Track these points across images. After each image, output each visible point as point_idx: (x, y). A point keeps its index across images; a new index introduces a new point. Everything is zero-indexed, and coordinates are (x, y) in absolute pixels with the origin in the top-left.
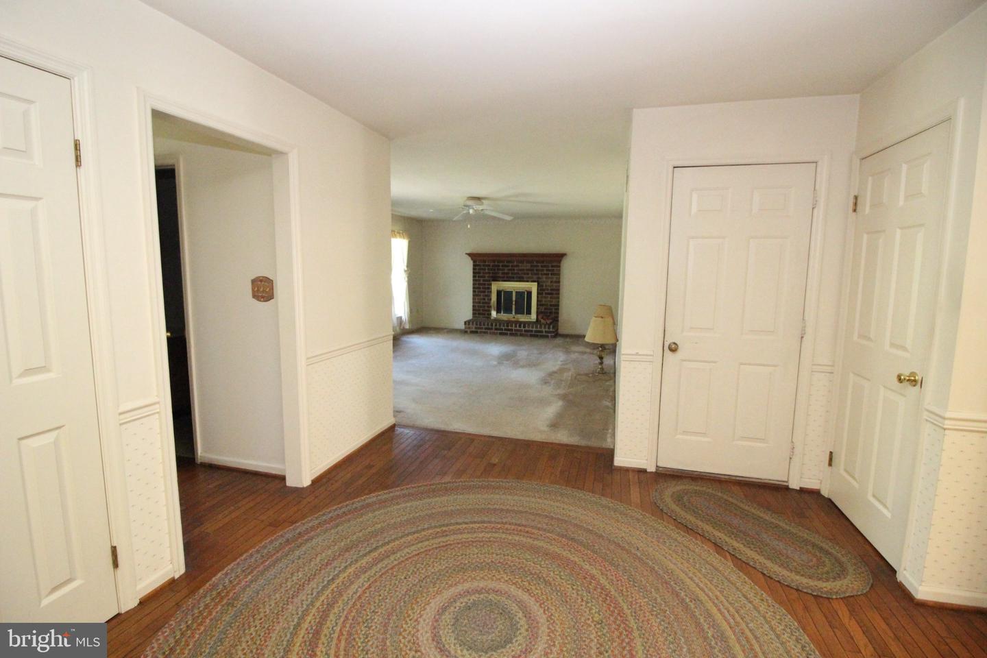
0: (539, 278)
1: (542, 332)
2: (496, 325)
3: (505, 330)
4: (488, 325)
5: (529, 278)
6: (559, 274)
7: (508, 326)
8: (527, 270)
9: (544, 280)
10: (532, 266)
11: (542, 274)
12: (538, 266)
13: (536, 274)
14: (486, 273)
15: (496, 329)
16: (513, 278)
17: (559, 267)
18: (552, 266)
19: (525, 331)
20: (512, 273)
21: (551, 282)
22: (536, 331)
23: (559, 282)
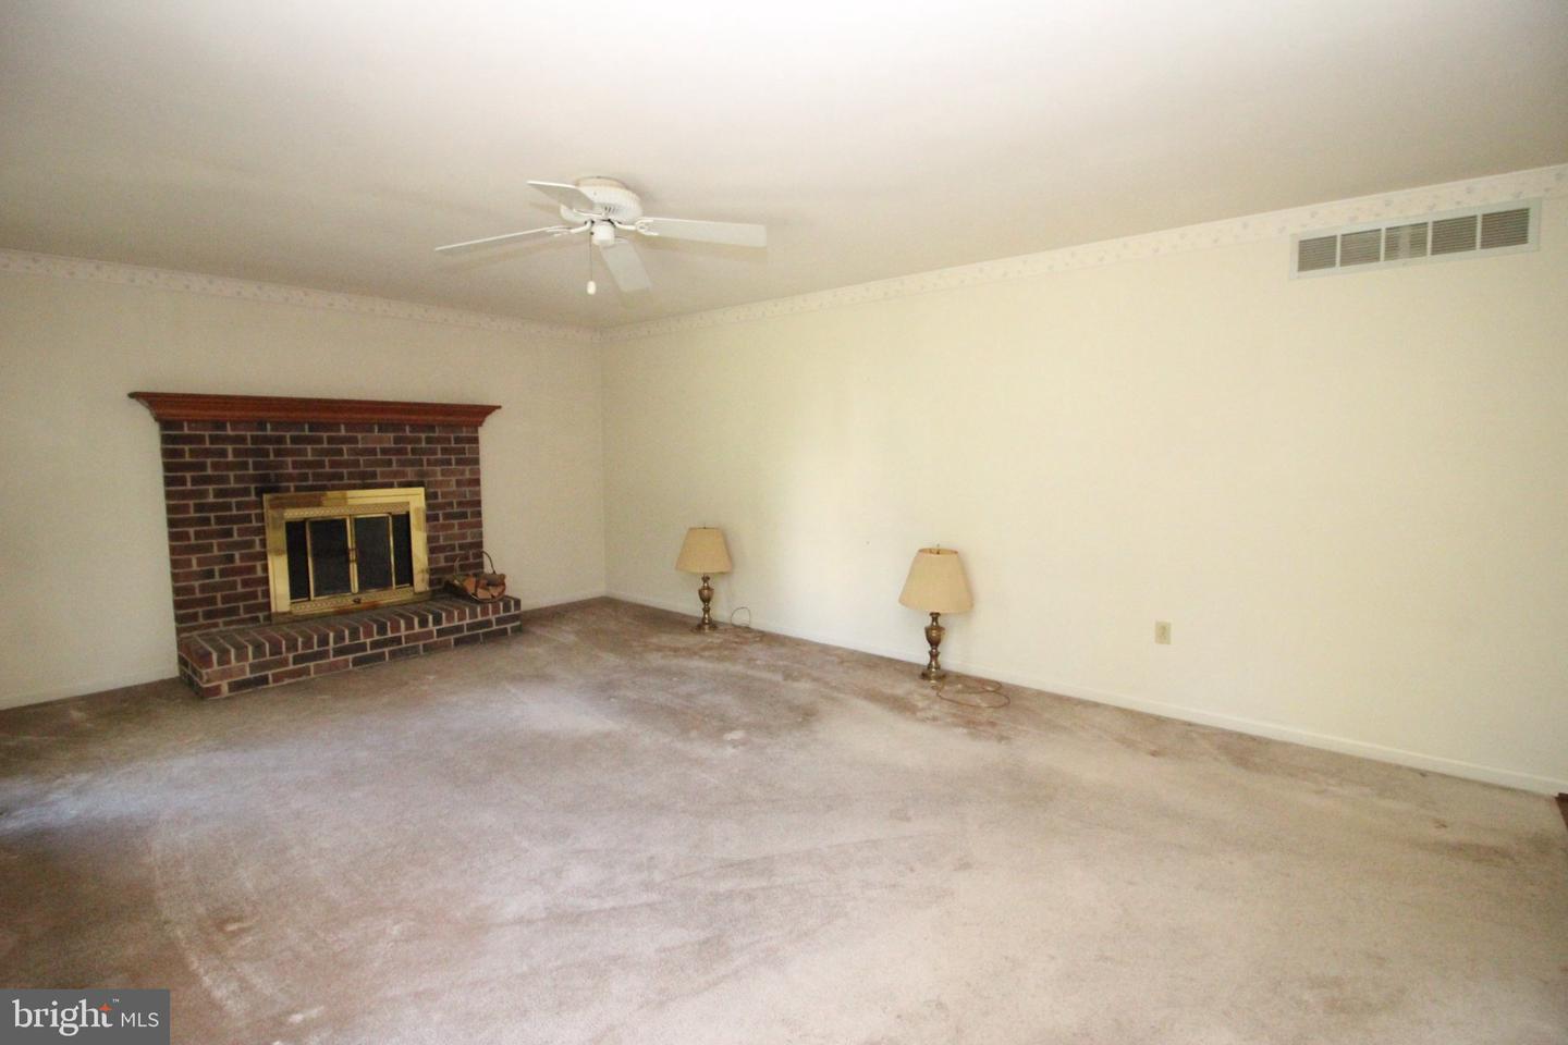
0: (422, 474)
1: (488, 623)
2: (339, 638)
3: (375, 645)
4: (308, 643)
5: (395, 474)
6: (476, 461)
7: (382, 630)
8: (385, 451)
9: (440, 478)
10: (397, 440)
11: (429, 463)
12: (418, 440)
13: (412, 463)
14: (229, 466)
15: (339, 652)
16: (341, 477)
17: (475, 440)
18: (458, 440)
19: (441, 633)
20: (333, 464)
21: (459, 483)
22: (471, 627)
23: (477, 482)
